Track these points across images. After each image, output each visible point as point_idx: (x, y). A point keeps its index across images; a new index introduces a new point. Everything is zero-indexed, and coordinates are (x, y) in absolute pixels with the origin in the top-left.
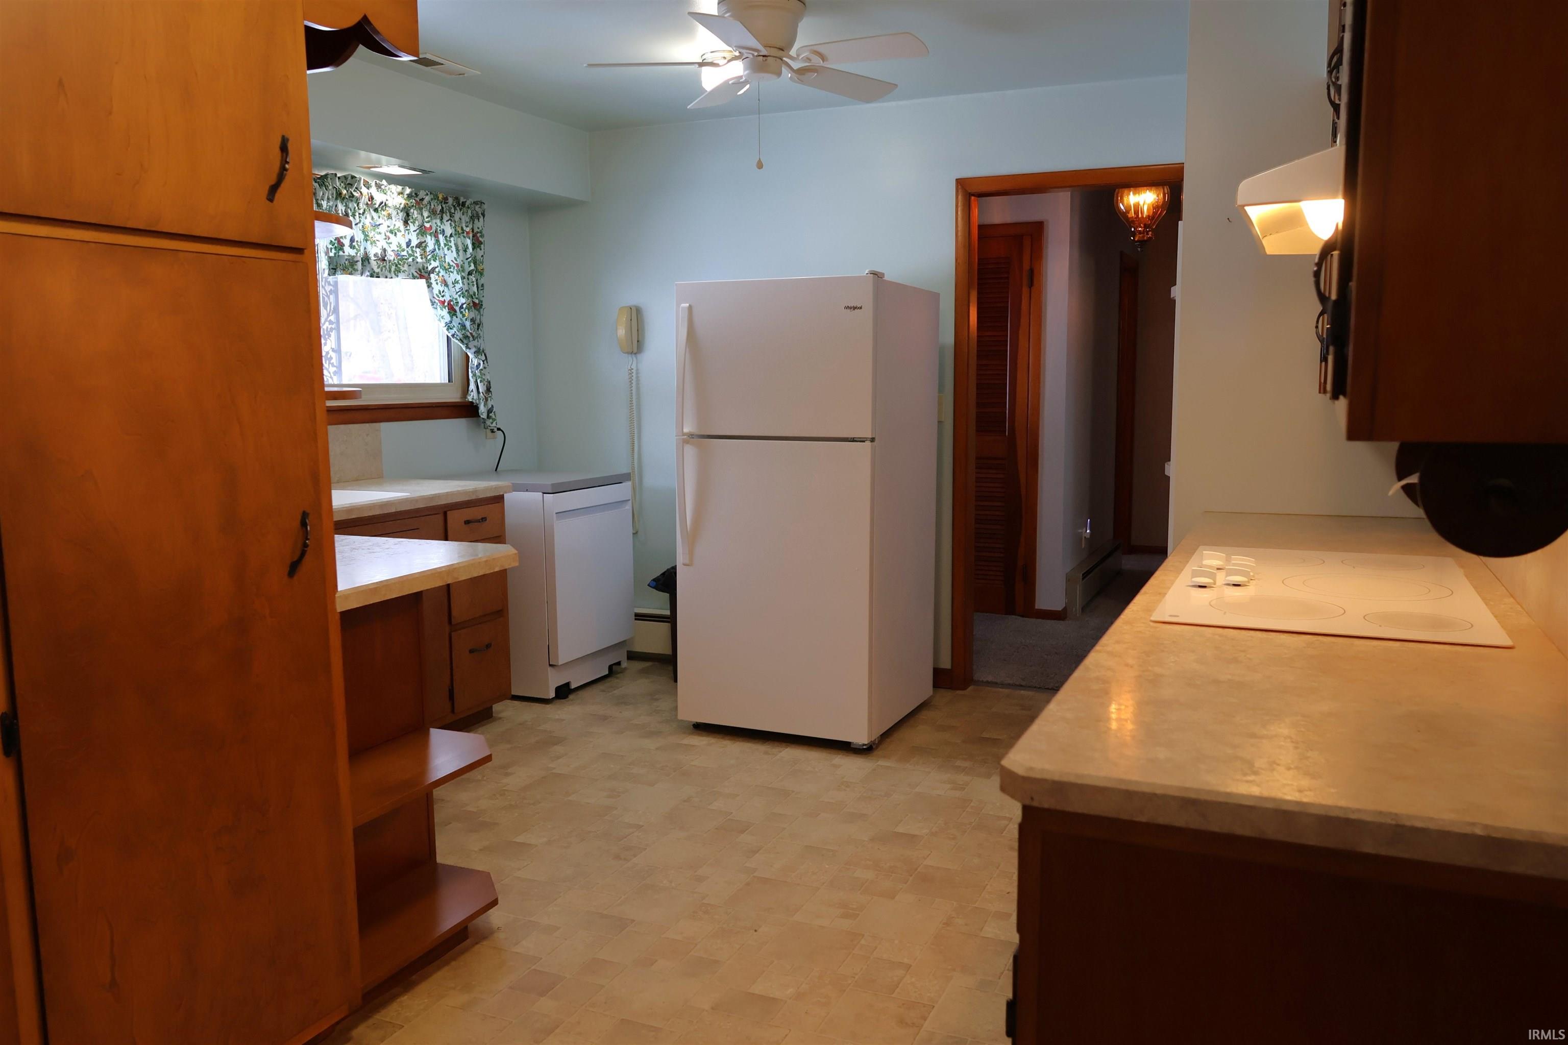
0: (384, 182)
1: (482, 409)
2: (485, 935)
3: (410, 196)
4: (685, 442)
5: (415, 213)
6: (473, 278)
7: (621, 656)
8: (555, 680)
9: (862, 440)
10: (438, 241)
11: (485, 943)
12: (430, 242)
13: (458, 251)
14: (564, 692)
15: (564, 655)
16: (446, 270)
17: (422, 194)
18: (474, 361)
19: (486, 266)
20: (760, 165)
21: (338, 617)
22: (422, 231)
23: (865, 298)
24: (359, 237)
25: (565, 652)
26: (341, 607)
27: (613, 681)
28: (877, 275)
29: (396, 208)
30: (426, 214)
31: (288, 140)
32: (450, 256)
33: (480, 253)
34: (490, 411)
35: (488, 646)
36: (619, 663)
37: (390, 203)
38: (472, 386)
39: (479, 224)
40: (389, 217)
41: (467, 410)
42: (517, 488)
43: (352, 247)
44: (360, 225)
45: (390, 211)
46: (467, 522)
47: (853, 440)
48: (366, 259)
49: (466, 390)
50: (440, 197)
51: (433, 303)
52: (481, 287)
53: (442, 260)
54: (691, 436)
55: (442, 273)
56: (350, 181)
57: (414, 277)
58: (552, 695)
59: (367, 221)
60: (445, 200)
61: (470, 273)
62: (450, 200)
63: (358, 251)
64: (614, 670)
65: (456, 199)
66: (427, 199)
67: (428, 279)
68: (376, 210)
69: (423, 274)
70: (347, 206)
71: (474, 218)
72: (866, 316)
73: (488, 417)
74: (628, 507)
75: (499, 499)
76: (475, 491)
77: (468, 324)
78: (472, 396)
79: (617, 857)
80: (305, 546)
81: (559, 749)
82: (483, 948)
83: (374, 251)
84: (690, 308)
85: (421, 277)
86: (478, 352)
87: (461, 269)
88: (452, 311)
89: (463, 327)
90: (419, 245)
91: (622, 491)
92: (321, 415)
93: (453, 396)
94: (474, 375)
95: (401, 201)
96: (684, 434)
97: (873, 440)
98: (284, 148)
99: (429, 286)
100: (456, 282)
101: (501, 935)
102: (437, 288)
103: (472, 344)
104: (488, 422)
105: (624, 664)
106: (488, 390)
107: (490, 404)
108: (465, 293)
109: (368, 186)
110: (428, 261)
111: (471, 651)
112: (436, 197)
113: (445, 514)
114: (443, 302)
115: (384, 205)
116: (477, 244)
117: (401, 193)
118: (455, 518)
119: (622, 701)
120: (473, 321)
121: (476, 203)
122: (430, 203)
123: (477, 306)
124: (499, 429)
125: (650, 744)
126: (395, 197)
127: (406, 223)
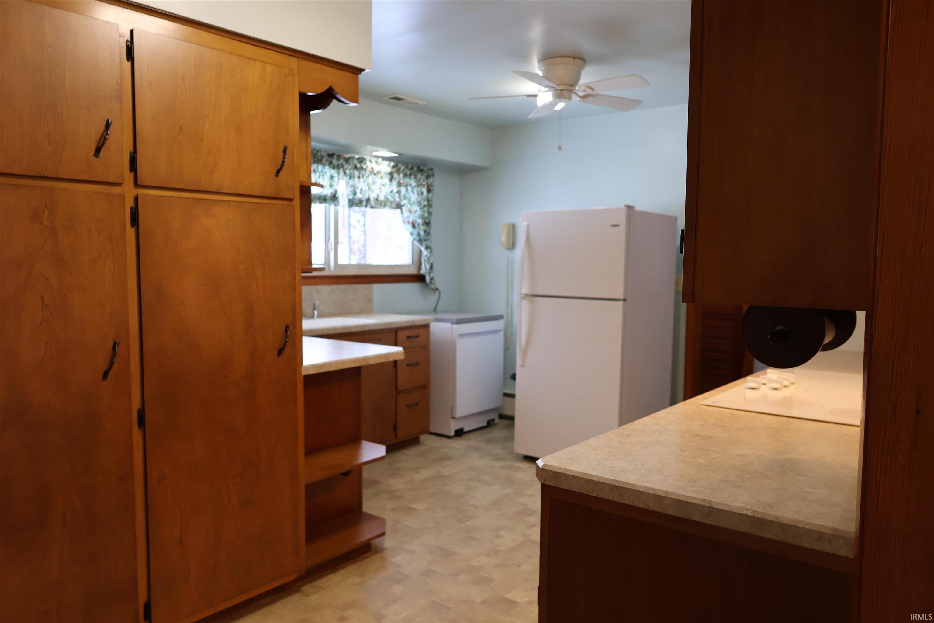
0: (380, 160)
1: (428, 278)
2: (379, 551)
3: (393, 167)
4: (523, 298)
5: (395, 175)
6: (426, 209)
7: (495, 416)
8: (454, 426)
9: (618, 300)
10: (407, 190)
11: (378, 555)
12: (403, 190)
13: (418, 194)
14: (459, 433)
15: (460, 412)
16: (411, 205)
17: (400, 165)
18: (425, 252)
19: (434, 202)
20: (560, 148)
21: (302, 378)
22: (399, 184)
23: (622, 220)
24: (365, 188)
25: (461, 410)
26: (304, 373)
27: (489, 430)
28: (630, 208)
29: (385, 173)
30: (401, 175)
31: (287, 148)
32: (414, 197)
33: (430, 195)
34: (431, 279)
35: (417, 404)
36: (493, 420)
37: (382, 171)
38: (423, 266)
39: (430, 180)
40: (382, 178)
41: (419, 278)
42: (437, 320)
43: (361, 193)
44: (366, 183)
45: (382, 175)
46: (408, 337)
47: (614, 300)
48: (368, 200)
49: (420, 268)
50: (410, 166)
51: (404, 222)
52: (430, 214)
53: (409, 200)
54: (527, 295)
55: (409, 206)
56: (361, 160)
57: (394, 208)
58: (452, 433)
59: (370, 179)
60: (412, 168)
61: (424, 206)
62: (415, 169)
63: (364, 195)
64: (490, 424)
65: (419, 168)
66: (403, 168)
67: (401, 209)
68: (375, 174)
69: (399, 206)
70: (360, 173)
71: (428, 177)
72: (621, 231)
73: (431, 282)
74: (502, 334)
75: (426, 326)
76: (413, 321)
77: (422, 233)
78: (423, 271)
79: (459, 521)
80: (286, 341)
81: (448, 462)
82: (376, 558)
83: (373, 196)
84: (528, 226)
85: (398, 208)
86: (427, 248)
87: (419, 203)
88: (414, 226)
89: (419, 234)
90: (398, 192)
91: (498, 325)
92: (298, 279)
93: (413, 271)
94: (425, 260)
95: (389, 170)
96: (521, 294)
97: (624, 300)
98: (285, 151)
99: (402, 213)
100: (416, 211)
101: (387, 552)
102: (406, 214)
103: (424, 243)
104: (431, 285)
105: (497, 421)
106: (431, 268)
107: (432, 275)
108: (422, 217)
109: (371, 162)
110: (402, 200)
111: (408, 406)
112: (407, 167)
113: (396, 333)
114: (408, 222)
115: (379, 172)
116: (429, 191)
117: (389, 165)
118: (402, 335)
119: (490, 441)
120: (425, 231)
121: (429, 169)
122: (404, 170)
123: (427, 224)
124: (437, 289)
125: (497, 464)
126: (386, 167)
127: (391, 180)
